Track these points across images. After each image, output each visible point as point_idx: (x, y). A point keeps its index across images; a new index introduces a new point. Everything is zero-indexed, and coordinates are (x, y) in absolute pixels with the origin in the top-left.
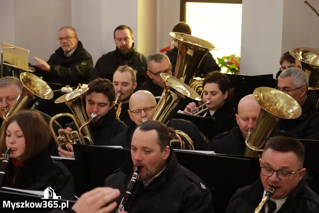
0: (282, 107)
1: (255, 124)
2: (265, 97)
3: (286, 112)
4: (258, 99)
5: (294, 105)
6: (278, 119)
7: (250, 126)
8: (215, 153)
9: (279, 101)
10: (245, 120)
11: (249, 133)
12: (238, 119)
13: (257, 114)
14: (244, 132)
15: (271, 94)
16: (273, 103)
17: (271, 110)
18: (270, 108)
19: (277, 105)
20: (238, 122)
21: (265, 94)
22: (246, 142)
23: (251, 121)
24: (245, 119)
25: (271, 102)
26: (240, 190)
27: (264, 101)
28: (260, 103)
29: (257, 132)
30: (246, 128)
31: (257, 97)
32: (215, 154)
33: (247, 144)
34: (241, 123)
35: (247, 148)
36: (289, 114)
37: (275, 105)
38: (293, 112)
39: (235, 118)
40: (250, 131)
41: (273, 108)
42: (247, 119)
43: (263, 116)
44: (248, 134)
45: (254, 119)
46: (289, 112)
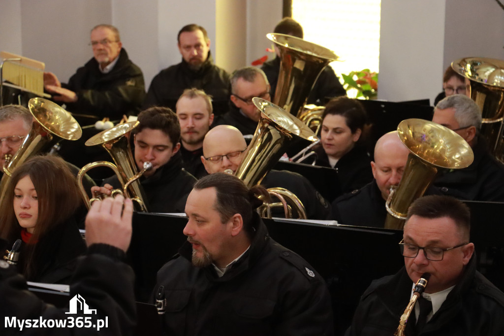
0: (443, 151)
1: (401, 177)
2: (415, 134)
3: (450, 157)
4: (406, 138)
5: (462, 146)
6: (436, 170)
7: (392, 180)
8: (339, 223)
9: (437, 141)
10: (386, 171)
11: (392, 191)
12: (375, 169)
13: (402, 161)
14: (383, 190)
15: (425, 129)
16: (429, 144)
17: (425, 154)
18: (424, 152)
19: (436, 147)
20: (374, 175)
21: (417, 129)
22: (387, 206)
23: (394, 172)
24: (386, 169)
25: (426, 142)
26: (376, 283)
27: (414, 141)
28: (409, 144)
29: (403, 190)
30: (387, 184)
31: (404, 135)
32: (338, 225)
33: (388, 210)
34: (380, 176)
35: (388, 215)
36: (454, 161)
37: (433, 147)
38: (461, 158)
39: (369, 169)
40: (393, 189)
41: (428, 151)
42: (388, 170)
43: (413, 166)
44: (390, 193)
45: (399, 169)
46: (453, 157)
